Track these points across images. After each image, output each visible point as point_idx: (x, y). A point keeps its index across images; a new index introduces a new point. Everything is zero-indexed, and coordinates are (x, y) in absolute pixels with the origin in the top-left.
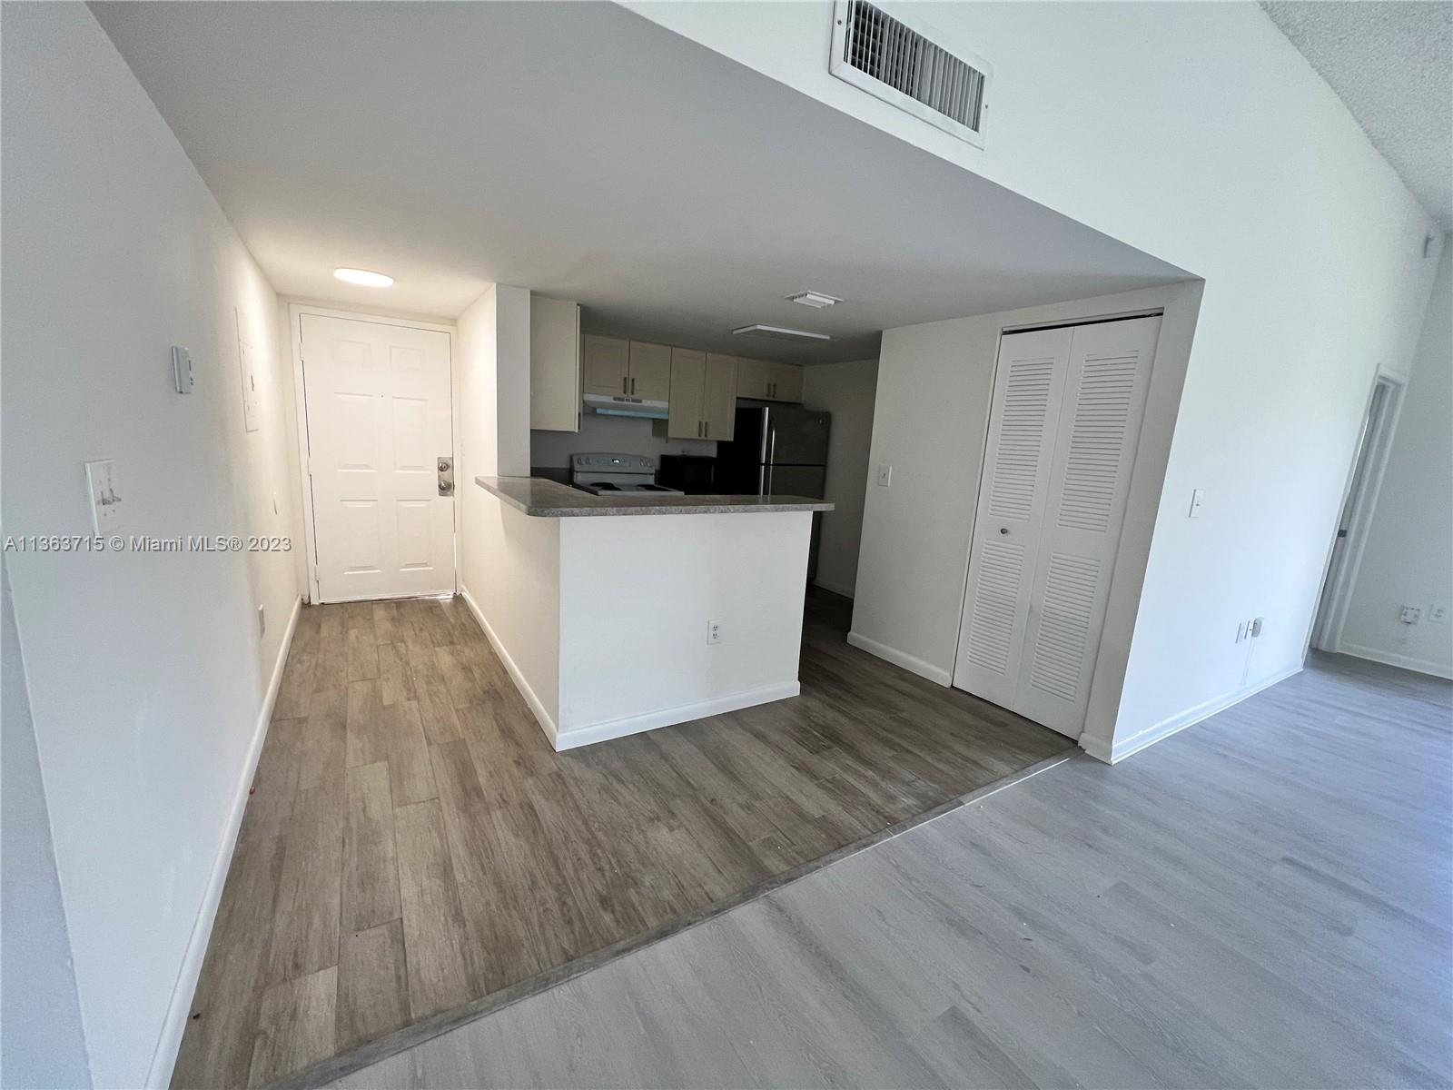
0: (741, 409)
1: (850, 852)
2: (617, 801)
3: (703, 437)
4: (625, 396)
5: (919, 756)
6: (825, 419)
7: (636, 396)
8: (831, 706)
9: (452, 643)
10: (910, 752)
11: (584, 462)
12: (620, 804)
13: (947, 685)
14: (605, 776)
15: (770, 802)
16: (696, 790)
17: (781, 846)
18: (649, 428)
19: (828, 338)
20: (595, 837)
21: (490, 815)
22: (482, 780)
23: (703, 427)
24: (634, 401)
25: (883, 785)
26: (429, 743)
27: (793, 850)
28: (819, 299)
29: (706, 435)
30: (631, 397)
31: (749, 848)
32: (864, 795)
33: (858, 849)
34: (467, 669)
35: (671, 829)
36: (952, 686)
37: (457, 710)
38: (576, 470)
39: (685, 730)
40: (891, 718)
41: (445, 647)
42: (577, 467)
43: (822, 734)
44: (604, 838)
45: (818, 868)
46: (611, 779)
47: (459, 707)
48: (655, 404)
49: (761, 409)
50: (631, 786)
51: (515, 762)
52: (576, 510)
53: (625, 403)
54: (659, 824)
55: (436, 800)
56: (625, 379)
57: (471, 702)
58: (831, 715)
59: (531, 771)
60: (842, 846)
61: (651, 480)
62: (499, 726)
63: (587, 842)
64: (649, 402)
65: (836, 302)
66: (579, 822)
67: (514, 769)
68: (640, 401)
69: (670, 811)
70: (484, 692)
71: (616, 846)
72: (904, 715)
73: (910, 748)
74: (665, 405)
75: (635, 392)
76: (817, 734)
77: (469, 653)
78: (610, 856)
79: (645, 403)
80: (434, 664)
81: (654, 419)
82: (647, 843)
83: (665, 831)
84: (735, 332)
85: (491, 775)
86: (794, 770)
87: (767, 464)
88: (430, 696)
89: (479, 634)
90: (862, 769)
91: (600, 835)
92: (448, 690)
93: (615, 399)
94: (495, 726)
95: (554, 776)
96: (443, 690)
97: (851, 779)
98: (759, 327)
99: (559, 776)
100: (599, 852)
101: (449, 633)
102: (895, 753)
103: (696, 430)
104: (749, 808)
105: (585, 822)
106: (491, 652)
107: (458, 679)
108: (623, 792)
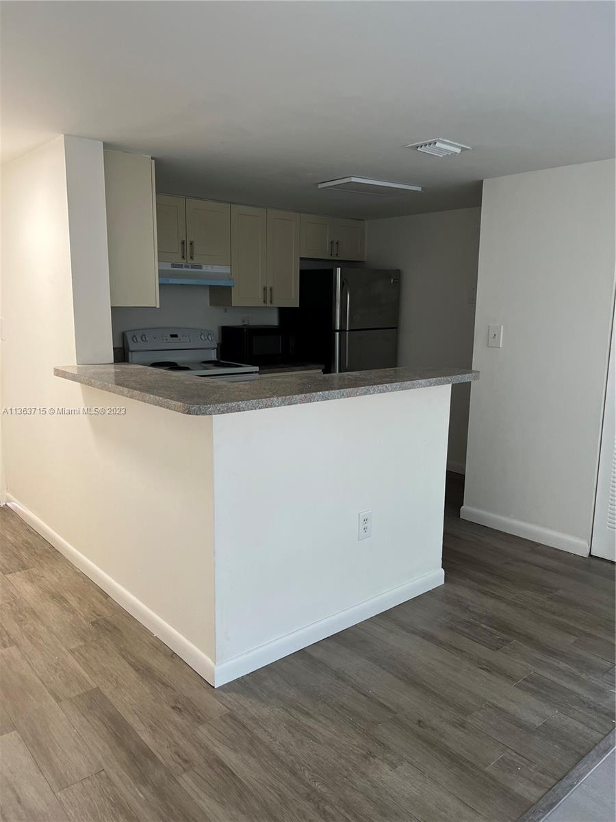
0: (305, 271)
1: (594, 762)
2: (315, 740)
3: (268, 305)
4: (183, 262)
5: (599, 638)
6: (394, 278)
7: (196, 261)
8: (485, 593)
9: (24, 567)
10: (590, 635)
11: (139, 340)
12: (320, 743)
13: (586, 555)
14: (287, 711)
15: (480, 715)
16: (396, 713)
17: (522, 766)
18: (205, 297)
19: (419, 189)
20: (315, 791)
21: (177, 782)
22: (146, 738)
23: (268, 292)
24: (193, 267)
25: (583, 676)
26: (58, 700)
27: (536, 769)
28: (447, 146)
29: (271, 302)
30: (190, 262)
31: (486, 774)
32: (572, 692)
33: (600, 756)
34: (57, 598)
35: (393, 766)
36: (590, 555)
37: (72, 652)
38: (131, 349)
39: (344, 639)
40: (550, 599)
41: (18, 573)
42: (132, 346)
43: (491, 626)
44: (324, 790)
45: (572, 786)
46: (294, 712)
47: (73, 647)
48: (216, 270)
49: (332, 270)
50: (321, 718)
51: (173, 708)
52: (242, 404)
53: (184, 269)
54: (376, 760)
55: (103, 773)
56: (183, 243)
57: (83, 639)
58: (489, 603)
59: (199, 718)
60: (583, 757)
61: (213, 356)
62: (130, 664)
63: (308, 798)
64: (209, 267)
65: (463, 149)
66: (287, 775)
67: (176, 717)
68: (201, 268)
69: (381, 744)
70: (93, 623)
71: (342, 797)
72: (561, 593)
73: (588, 630)
74: (226, 270)
75: (195, 257)
76: (484, 626)
77: (51, 578)
78: (343, 811)
79: (207, 269)
80: (14, 597)
81: (211, 287)
82: (375, 787)
83: (386, 768)
84: (320, 186)
85: (154, 730)
86: (485, 673)
87: (342, 330)
88: (30, 638)
89: (49, 553)
90: (551, 661)
91: (317, 785)
92: (48, 627)
93: (173, 266)
94: (127, 665)
95: (228, 720)
96: (42, 628)
97: (547, 675)
98: (354, 180)
99: (233, 717)
100: (327, 807)
101: (16, 556)
102: (577, 638)
103: (261, 296)
104: (462, 725)
105: (294, 773)
106: (77, 573)
107: (51, 610)
108: (316, 727)
